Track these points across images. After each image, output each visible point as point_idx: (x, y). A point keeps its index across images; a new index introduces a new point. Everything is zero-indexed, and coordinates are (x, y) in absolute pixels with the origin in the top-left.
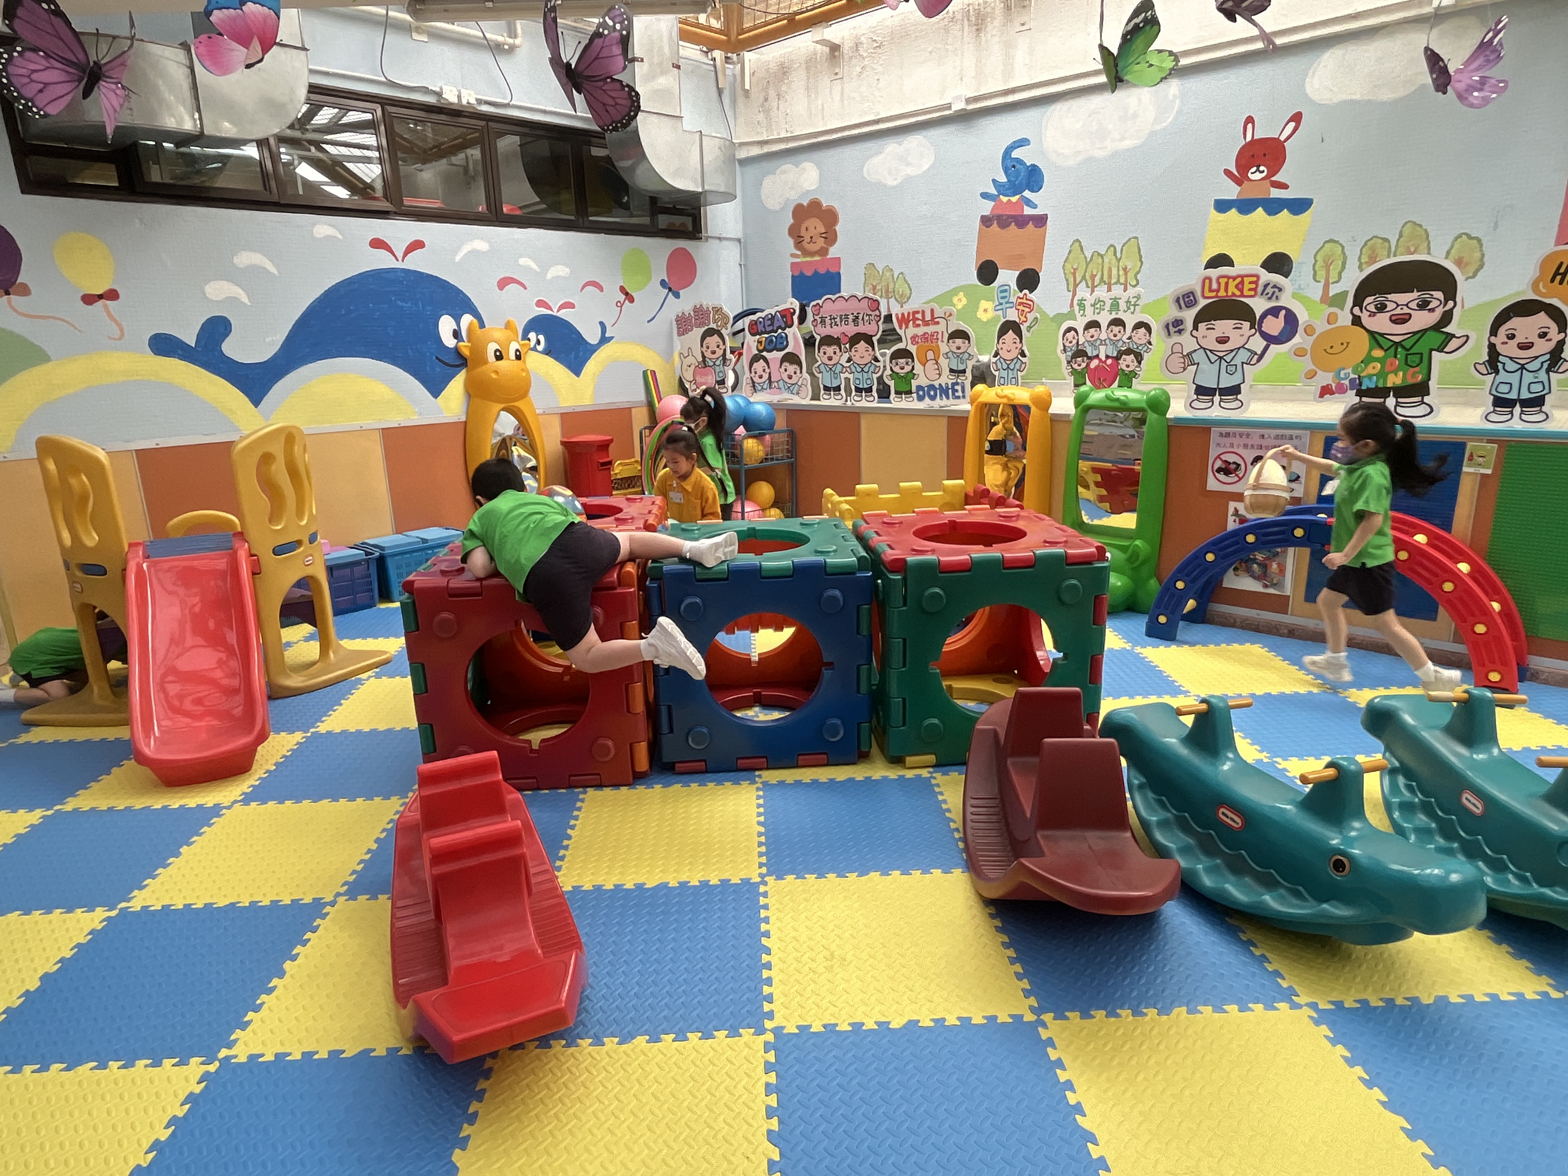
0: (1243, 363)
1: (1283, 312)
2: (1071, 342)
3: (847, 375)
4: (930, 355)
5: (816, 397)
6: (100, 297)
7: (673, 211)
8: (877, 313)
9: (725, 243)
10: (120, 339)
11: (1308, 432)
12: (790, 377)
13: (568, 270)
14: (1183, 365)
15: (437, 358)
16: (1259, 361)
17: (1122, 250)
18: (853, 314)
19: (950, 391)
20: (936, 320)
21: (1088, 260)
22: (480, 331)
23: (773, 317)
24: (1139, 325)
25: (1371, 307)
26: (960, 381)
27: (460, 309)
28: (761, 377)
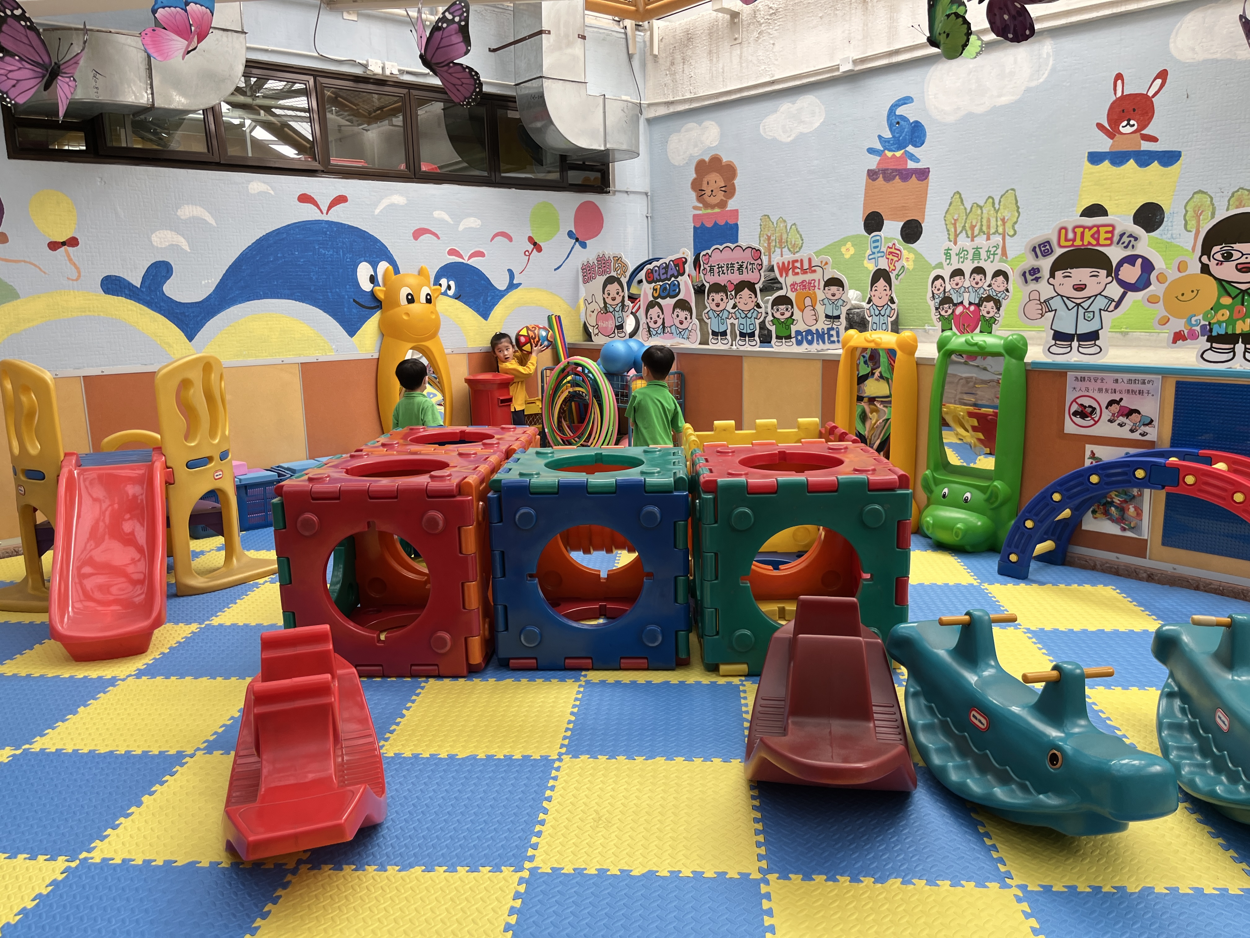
0: (1100, 310)
1: (1139, 261)
2: (939, 290)
3: (732, 320)
4: (808, 301)
5: (704, 342)
6: (63, 244)
7: (582, 167)
8: (759, 262)
9: (632, 196)
10: (77, 280)
11: (1160, 377)
12: (681, 323)
13: (479, 222)
14: (1041, 312)
15: (354, 301)
16: (1116, 307)
17: (1000, 202)
18: (738, 263)
19: (826, 336)
20: (813, 268)
21: (968, 211)
22: (394, 277)
23: (667, 266)
24: (998, 273)
25: (1219, 257)
26: (834, 326)
27: (377, 257)
28: (655, 322)
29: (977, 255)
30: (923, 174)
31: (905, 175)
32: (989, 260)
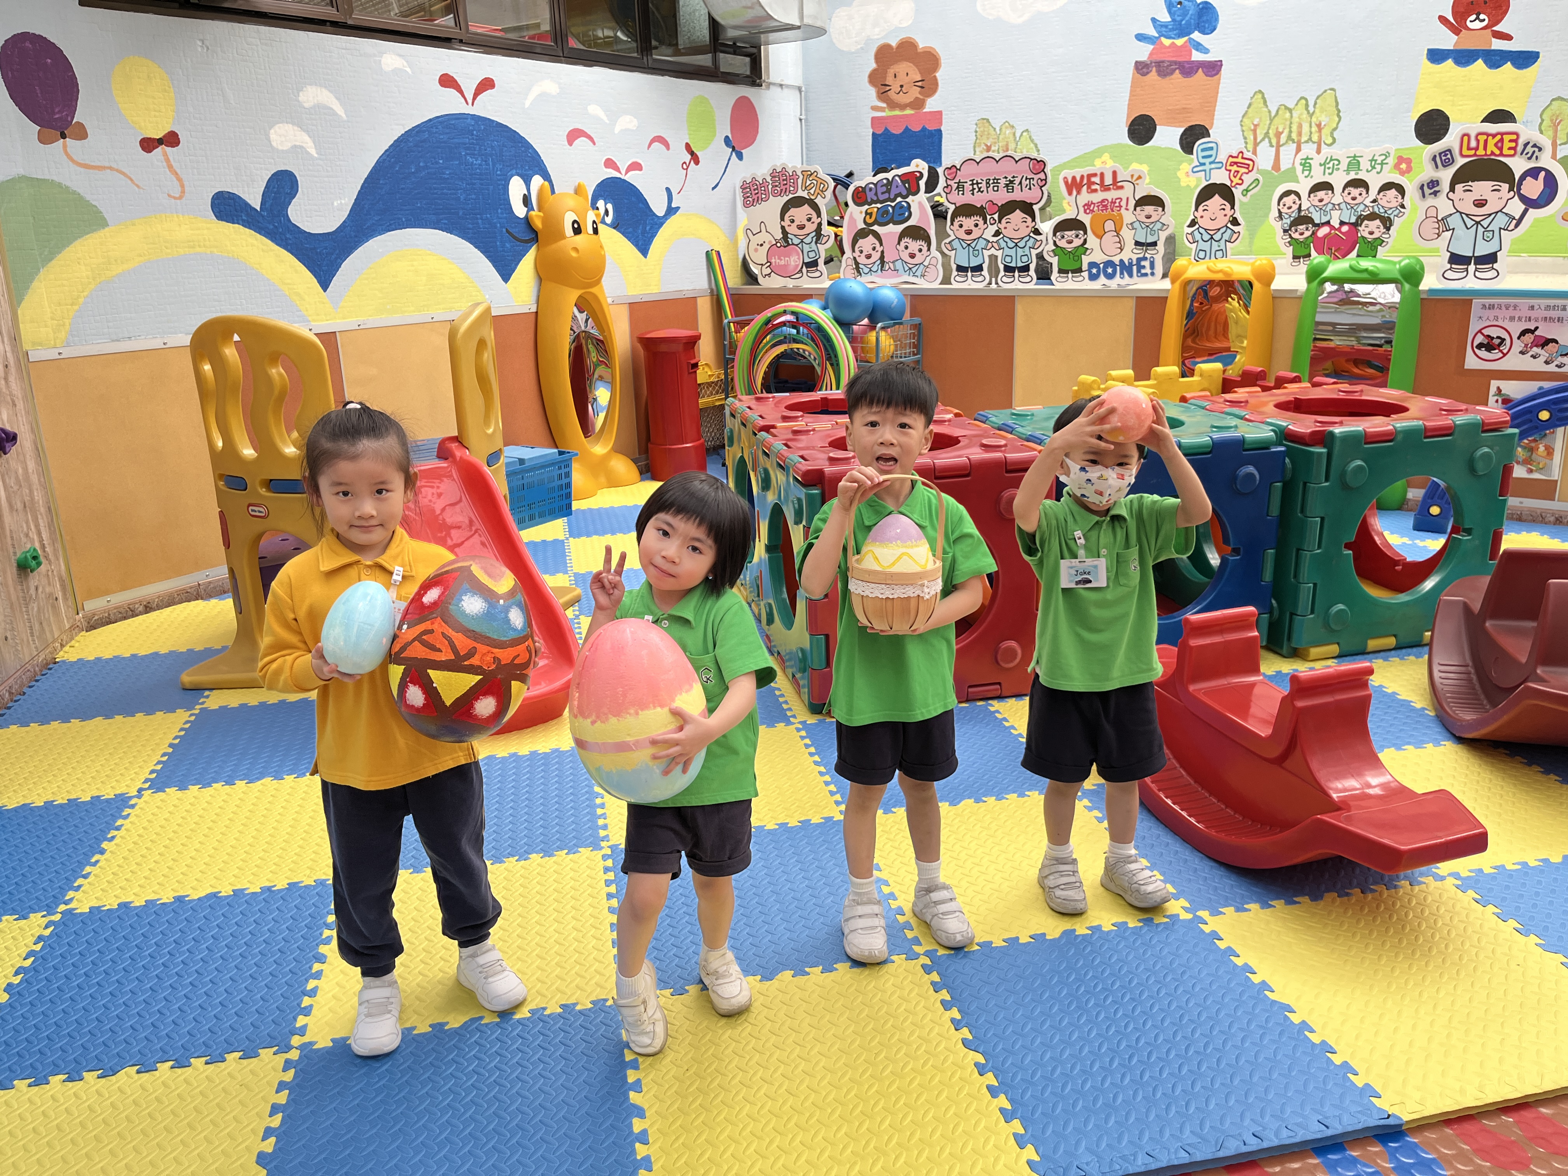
0: (1500, 228)
1: (1542, 175)
2: (1290, 208)
3: (993, 251)
4: (1109, 225)
5: (946, 280)
6: (160, 142)
8: (1042, 176)
9: (786, 90)
10: (180, 198)
12: (912, 256)
13: (635, 122)
14: (1437, 231)
15: (507, 231)
16: (1517, 226)
17: (1315, 103)
18: (1006, 178)
19: (1135, 268)
20: (1119, 184)
21: (1273, 114)
22: (552, 197)
23: (890, 183)
24: (1387, 187)
26: (1147, 255)
27: (530, 169)
28: (869, 257)
29: (1354, 165)
30: (1213, 68)
31: (1189, 69)
32: (1374, 170)
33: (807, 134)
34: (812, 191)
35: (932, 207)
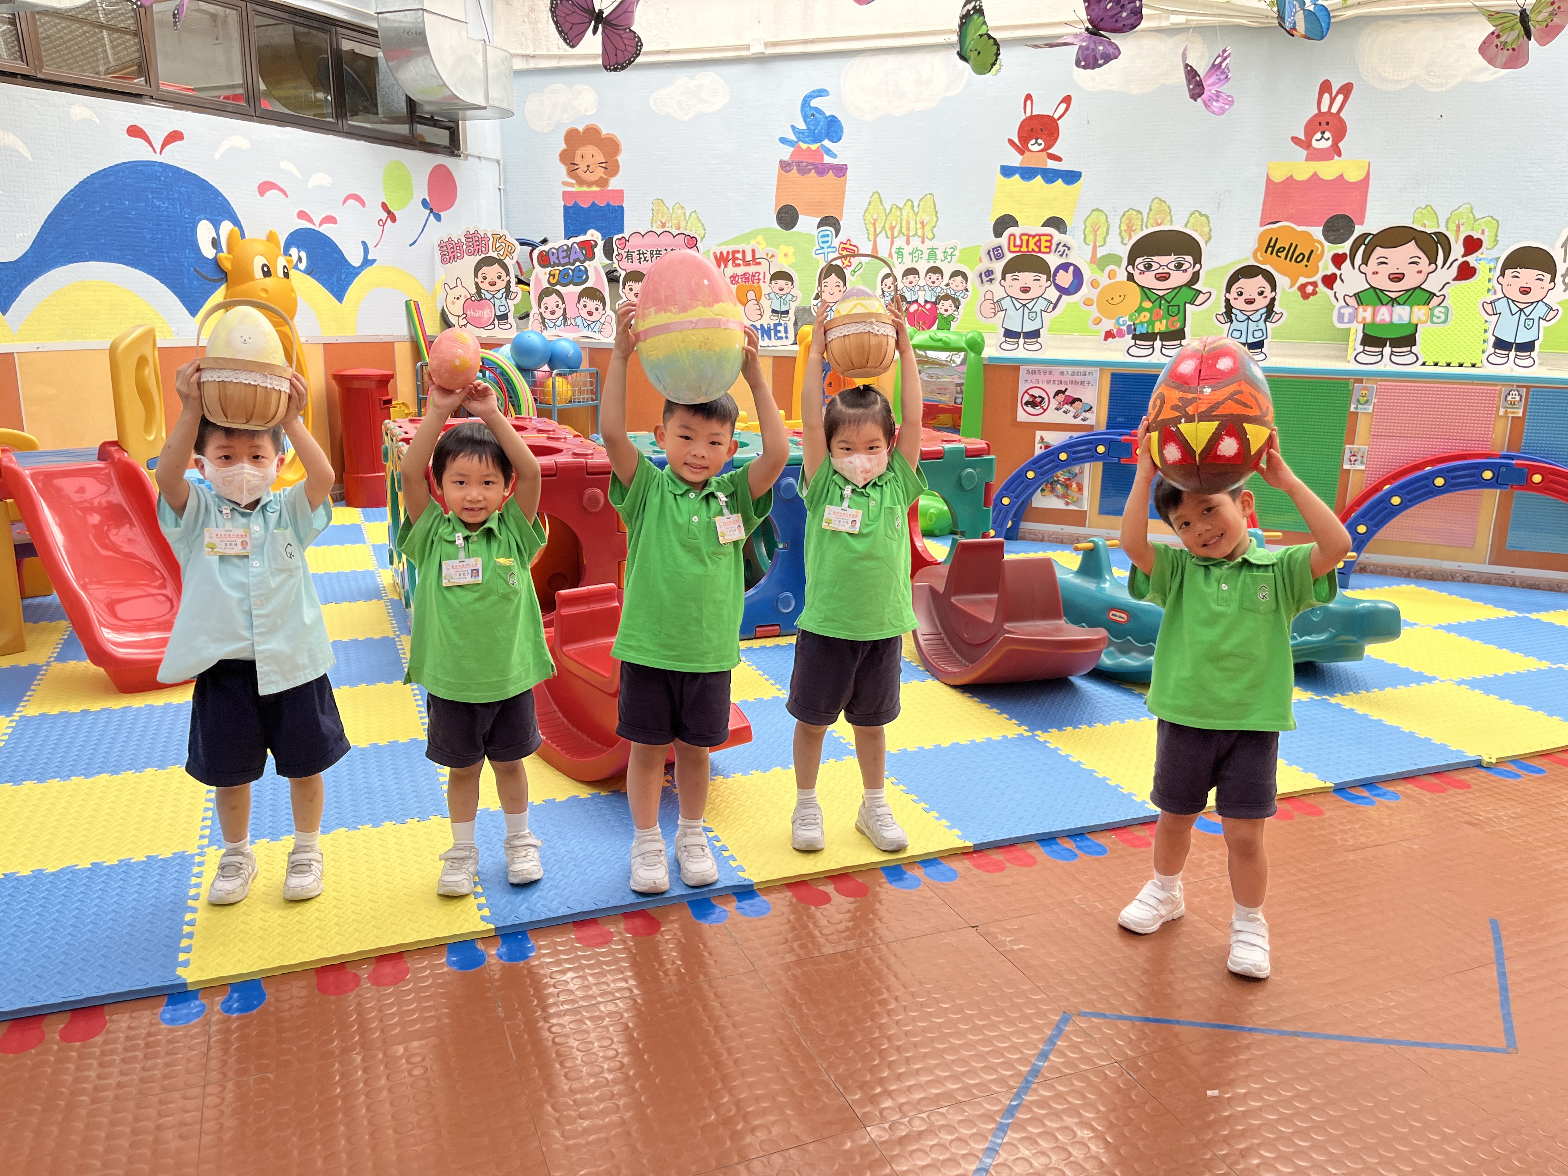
0: (1041, 311)
1: (1072, 268)
2: (889, 288)
4: (751, 295)
9: (484, 163)
11: (1097, 369)
12: (590, 314)
13: (329, 179)
14: (994, 311)
15: (195, 269)
17: (919, 205)
19: (772, 332)
20: (757, 260)
21: (888, 212)
22: (242, 242)
23: (569, 249)
24: (956, 273)
25: (1141, 267)
26: (781, 321)
27: (219, 215)
28: (553, 313)
29: (932, 254)
30: (841, 171)
31: (822, 170)
33: (506, 202)
34: (501, 253)
35: (607, 274)
